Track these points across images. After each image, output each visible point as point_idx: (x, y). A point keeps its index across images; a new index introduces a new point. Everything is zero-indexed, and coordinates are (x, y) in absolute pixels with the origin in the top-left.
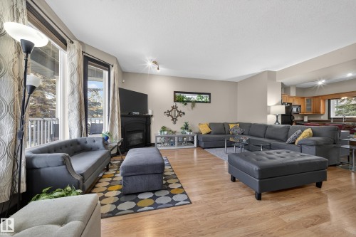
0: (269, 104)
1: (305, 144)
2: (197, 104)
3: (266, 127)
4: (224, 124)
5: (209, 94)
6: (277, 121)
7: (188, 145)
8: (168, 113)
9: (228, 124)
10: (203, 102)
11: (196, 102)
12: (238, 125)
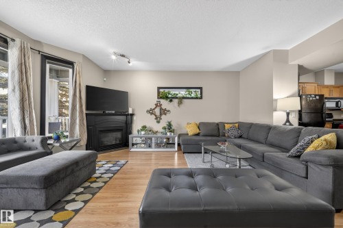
0: (275, 97)
1: (312, 162)
2: (185, 100)
3: (269, 128)
4: (218, 124)
5: (201, 88)
6: (288, 121)
7: (167, 147)
8: (151, 112)
9: (223, 124)
10: (192, 98)
11: (184, 98)
12: (237, 125)
